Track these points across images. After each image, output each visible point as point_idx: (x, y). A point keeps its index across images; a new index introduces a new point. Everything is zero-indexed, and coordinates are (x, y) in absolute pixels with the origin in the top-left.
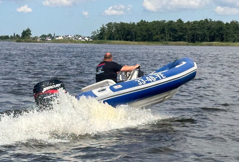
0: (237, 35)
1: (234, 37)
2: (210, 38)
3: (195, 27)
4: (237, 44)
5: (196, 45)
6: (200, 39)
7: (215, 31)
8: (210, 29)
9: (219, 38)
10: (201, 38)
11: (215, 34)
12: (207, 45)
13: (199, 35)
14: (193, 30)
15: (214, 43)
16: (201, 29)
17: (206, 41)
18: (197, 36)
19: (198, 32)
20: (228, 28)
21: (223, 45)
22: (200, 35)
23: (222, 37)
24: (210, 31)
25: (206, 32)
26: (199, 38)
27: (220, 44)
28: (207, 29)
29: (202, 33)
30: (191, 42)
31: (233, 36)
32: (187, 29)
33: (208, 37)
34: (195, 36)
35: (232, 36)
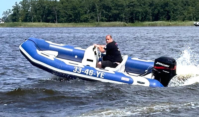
0: (187, 11)
1: (184, 15)
2: (153, 16)
3: (134, 3)
4: (187, 23)
5: (136, 26)
6: (140, 18)
7: (159, 8)
8: (153, 5)
9: (165, 16)
10: (142, 17)
11: (159, 11)
12: (149, 25)
13: (139, 12)
14: (131, 7)
15: (158, 23)
16: (141, 6)
17: (148, 21)
18: (136, 14)
19: (137, 9)
20: (175, 4)
21: (170, 24)
22: (141, 13)
23: (168, 15)
24: (153, 7)
25: (148, 9)
26: (138, 17)
27: (166, 24)
28: (149, 6)
29: (142, 11)
30: (130, 22)
31: (183, 13)
32: (123, 5)
33: (151, 16)
34: (134, 15)
35: (181, 14)
